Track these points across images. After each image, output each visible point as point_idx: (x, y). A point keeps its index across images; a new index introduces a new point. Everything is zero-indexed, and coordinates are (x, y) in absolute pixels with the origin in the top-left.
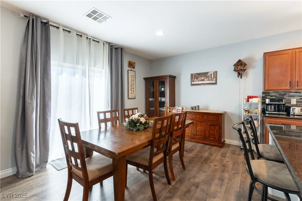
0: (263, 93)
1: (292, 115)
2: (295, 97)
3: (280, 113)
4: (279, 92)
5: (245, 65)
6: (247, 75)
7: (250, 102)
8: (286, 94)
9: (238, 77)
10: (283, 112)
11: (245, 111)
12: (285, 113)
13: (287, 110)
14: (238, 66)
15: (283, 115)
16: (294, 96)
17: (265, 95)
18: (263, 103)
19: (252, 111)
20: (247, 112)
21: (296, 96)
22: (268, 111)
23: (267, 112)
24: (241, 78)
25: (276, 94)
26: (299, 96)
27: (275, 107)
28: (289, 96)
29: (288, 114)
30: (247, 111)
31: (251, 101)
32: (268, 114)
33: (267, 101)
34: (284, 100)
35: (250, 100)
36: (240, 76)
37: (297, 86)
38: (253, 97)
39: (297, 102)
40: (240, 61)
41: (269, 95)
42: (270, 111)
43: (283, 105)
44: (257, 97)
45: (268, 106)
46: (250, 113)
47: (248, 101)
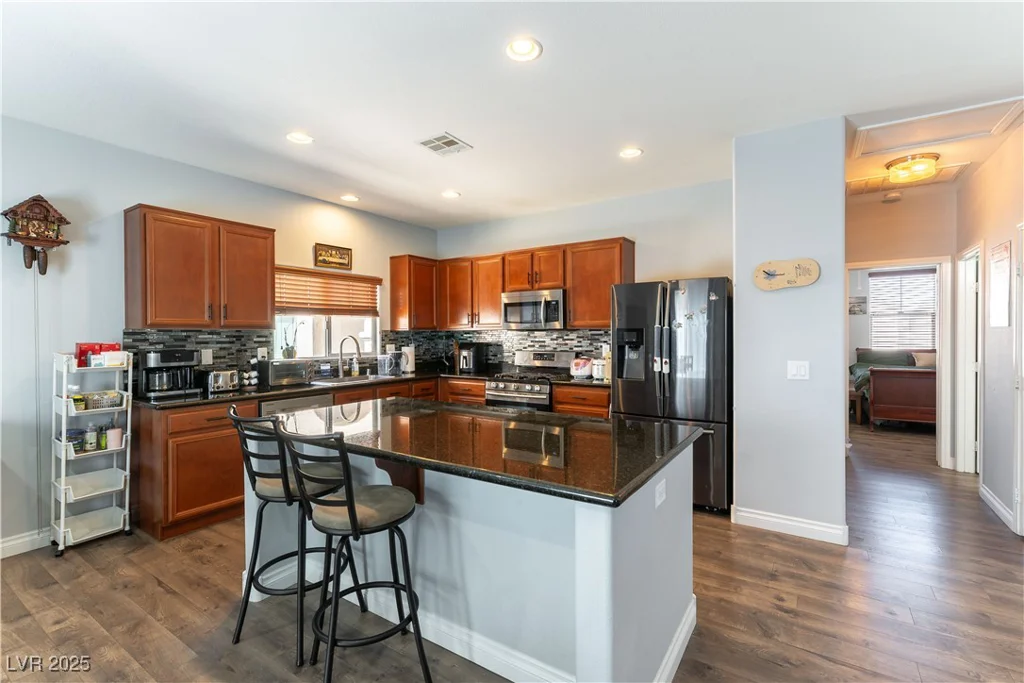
0: (125, 333)
1: (212, 393)
2: (209, 345)
3: (187, 392)
4: (171, 331)
5: (62, 221)
6: (63, 266)
7: (93, 366)
8: (189, 337)
9: (29, 266)
10: (190, 388)
11: (75, 400)
12: (198, 391)
13: (201, 378)
14: (30, 219)
15: (195, 395)
16: (207, 343)
17: (134, 340)
18: (139, 362)
19: (96, 397)
20: (83, 406)
21: (213, 342)
22: (154, 391)
23: (152, 395)
24: (43, 271)
25: (166, 337)
26: (218, 343)
27: (175, 376)
28: (197, 343)
29: (205, 394)
30: (81, 400)
31: (98, 362)
32: (157, 399)
33: (153, 360)
34: (195, 353)
35: (95, 360)
36: (35, 263)
37: (225, 317)
38: (101, 346)
39: (214, 358)
40: (38, 202)
41: (146, 340)
42: (159, 391)
43: (191, 367)
44: (117, 347)
45: (151, 375)
46: (90, 406)
47: (83, 362)
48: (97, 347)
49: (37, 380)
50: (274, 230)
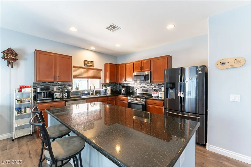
0: (34, 83)
1: (55, 99)
2: (56, 86)
3: (48, 98)
4: (46, 83)
5: (17, 55)
6: (18, 65)
7: (22, 92)
8: (51, 84)
9: (8, 66)
10: (49, 97)
12: (51, 98)
13: (52, 95)
14: (8, 54)
15: (50, 99)
16: (55, 86)
17: (36, 85)
18: (35, 91)
19: (24, 99)
20: (20, 102)
21: (57, 86)
22: (39, 98)
23: (38, 99)
24: (12, 67)
25: (44, 84)
26: (58, 86)
27: (44, 95)
28: (52, 86)
29: (53, 99)
30: (19, 100)
31: (24, 90)
32: (40, 100)
33: (39, 90)
34: (50, 89)
35: (23, 90)
36: (10, 65)
37: (58, 79)
38: (25, 86)
39: (57, 90)
40: (10, 49)
41: (40, 85)
42: (40, 98)
43: (50, 92)
44: (30, 87)
45: (39, 94)
46: (22, 102)
47: (20, 90)
48: (24, 87)
49: (10, 95)
50: (72, 56)
